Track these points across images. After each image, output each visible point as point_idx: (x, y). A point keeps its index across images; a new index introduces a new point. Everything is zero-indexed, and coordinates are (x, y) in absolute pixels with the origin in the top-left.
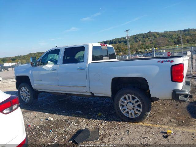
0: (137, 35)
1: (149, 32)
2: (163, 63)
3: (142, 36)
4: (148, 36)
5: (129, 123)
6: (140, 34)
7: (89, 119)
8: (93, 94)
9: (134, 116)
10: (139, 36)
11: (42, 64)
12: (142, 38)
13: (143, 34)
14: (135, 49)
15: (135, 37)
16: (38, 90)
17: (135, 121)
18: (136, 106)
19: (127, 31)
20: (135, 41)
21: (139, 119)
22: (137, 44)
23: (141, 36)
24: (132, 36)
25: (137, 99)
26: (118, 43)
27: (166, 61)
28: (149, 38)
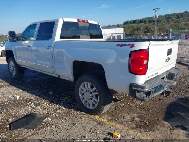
0: (170, 14)
1: (186, 12)
2: (123, 47)
3: (176, 16)
4: (184, 16)
5: (85, 114)
6: (174, 14)
7: (51, 102)
8: (59, 76)
9: (91, 108)
10: (173, 16)
11: (23, 39)
12: (175, 18)
13: (177, 14)
14: (166, 29)
15: (167, 16)
16: (21, 66)
17: (91, 113)
18: (94, 96)
19: (156, 9)
20: (167, 21)
21: (95, 111)
22: (168, 24)
23: (174, 16)
24: (164, 15)
25: (94, 89)
26: (149, 23)
27: (125, 45)
28: (183, 18)
